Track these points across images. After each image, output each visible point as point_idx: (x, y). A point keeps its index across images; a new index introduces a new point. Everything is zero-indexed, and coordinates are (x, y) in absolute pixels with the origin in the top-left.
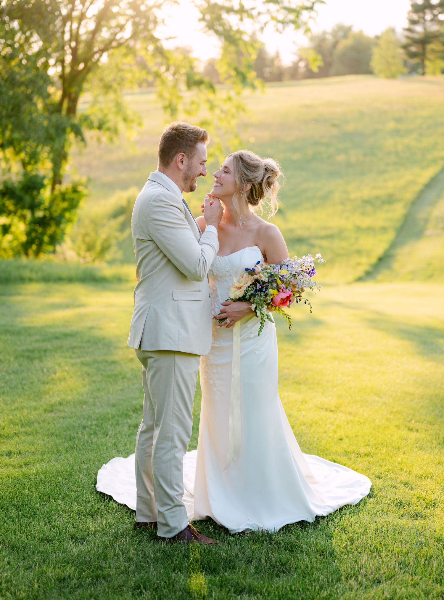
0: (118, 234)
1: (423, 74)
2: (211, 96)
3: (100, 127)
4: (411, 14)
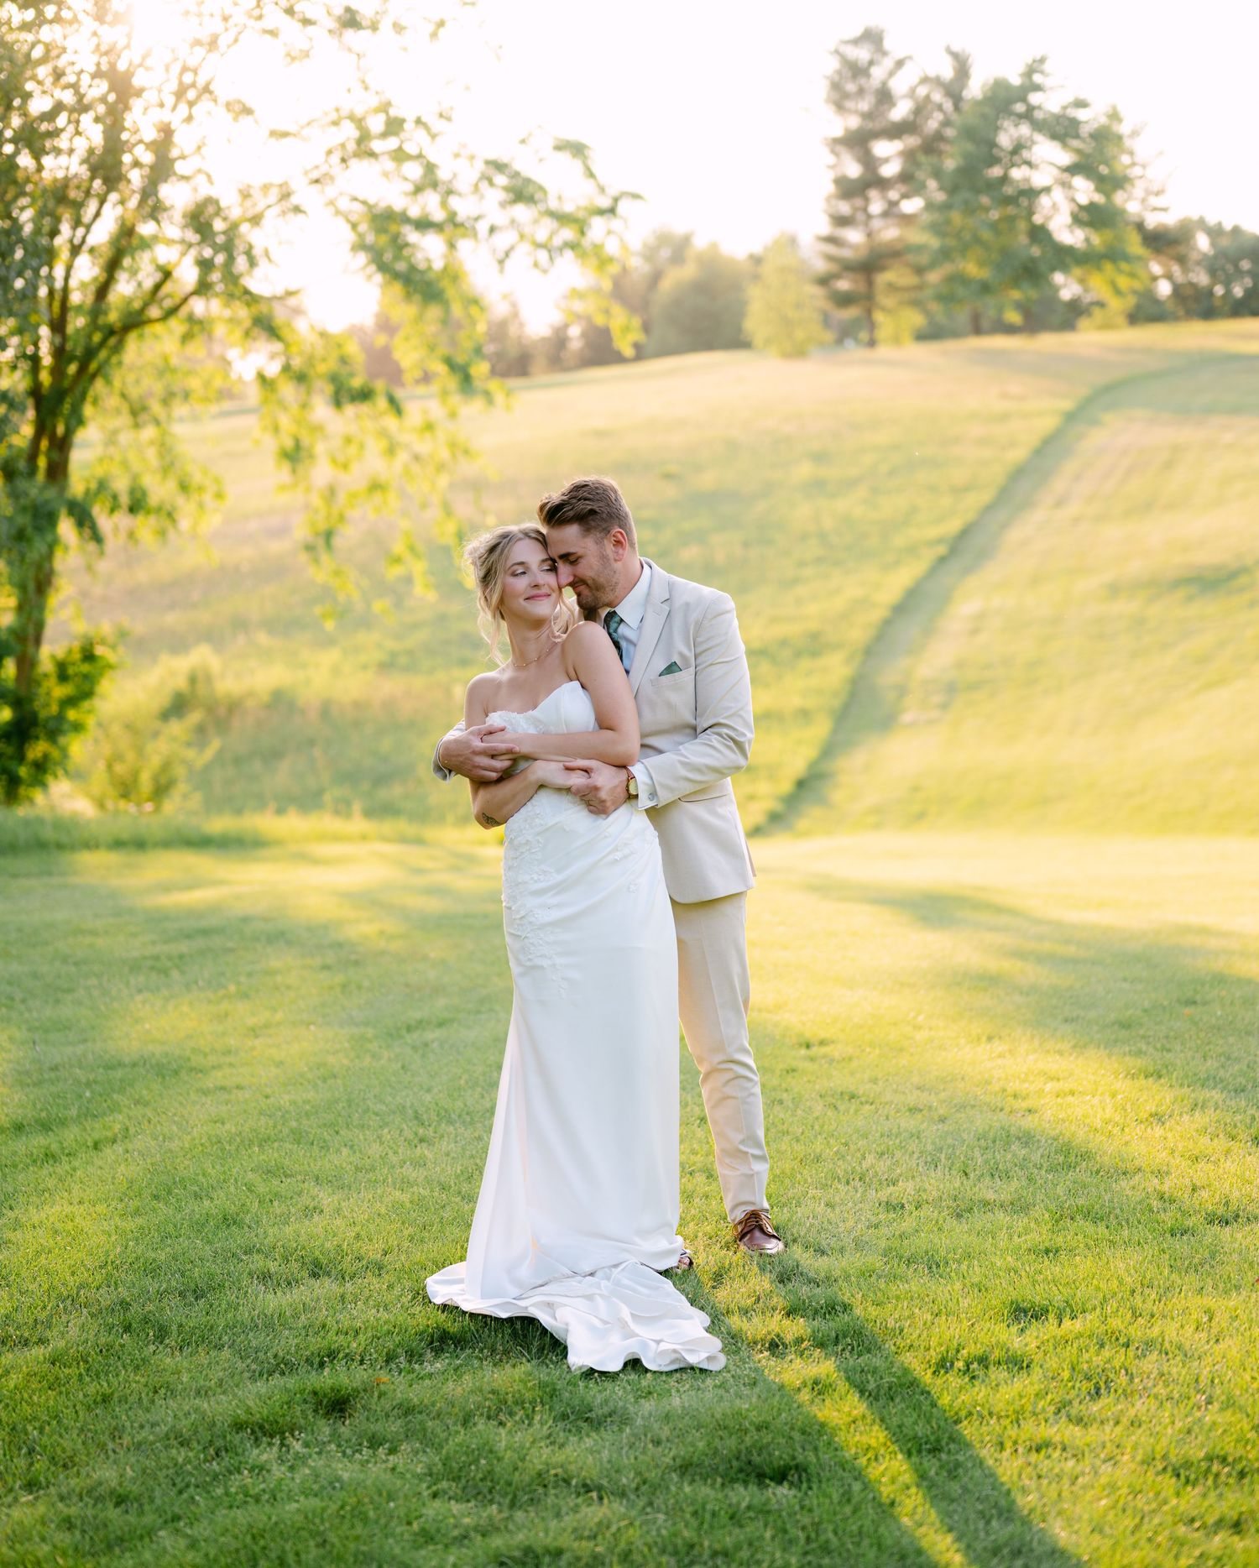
0: (191, 754)
1: (872, 343)
2: (391, 422)
3: (133, 509)
4: (834, 202)
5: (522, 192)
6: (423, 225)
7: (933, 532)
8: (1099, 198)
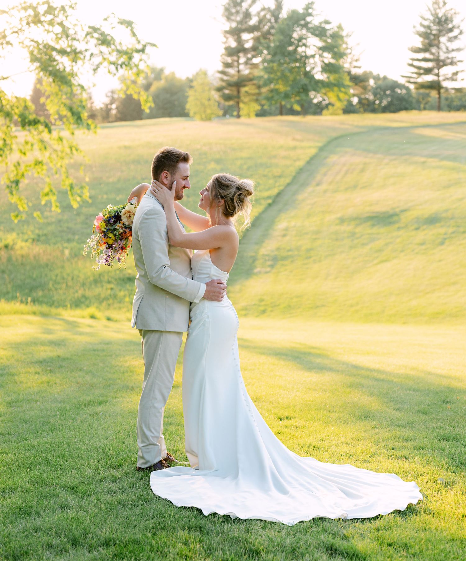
1: (238, 116)
4: (224, 56)
5: (105, 41)
6: (63, 52)
7: (266, 194)
8: (333, 61)
